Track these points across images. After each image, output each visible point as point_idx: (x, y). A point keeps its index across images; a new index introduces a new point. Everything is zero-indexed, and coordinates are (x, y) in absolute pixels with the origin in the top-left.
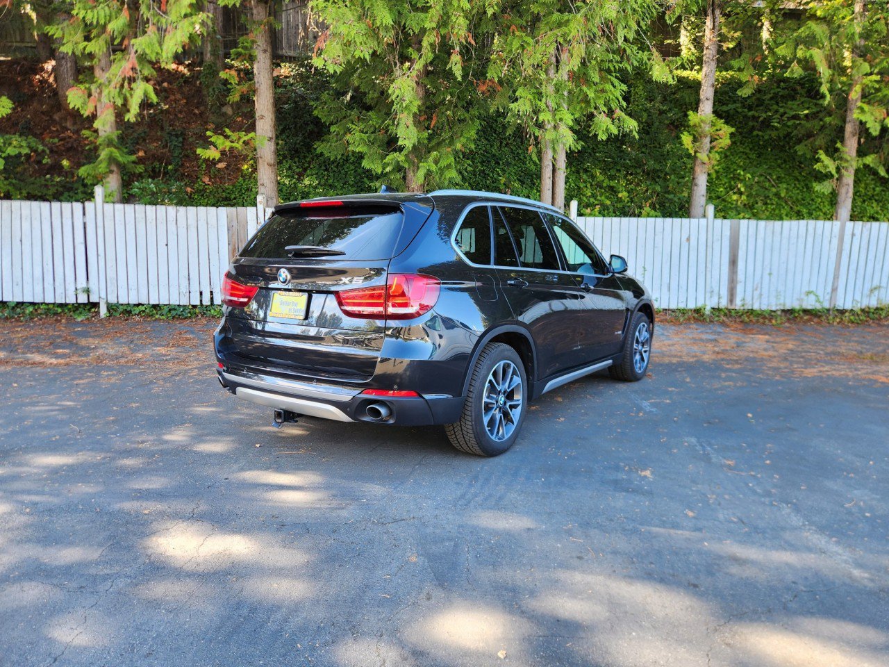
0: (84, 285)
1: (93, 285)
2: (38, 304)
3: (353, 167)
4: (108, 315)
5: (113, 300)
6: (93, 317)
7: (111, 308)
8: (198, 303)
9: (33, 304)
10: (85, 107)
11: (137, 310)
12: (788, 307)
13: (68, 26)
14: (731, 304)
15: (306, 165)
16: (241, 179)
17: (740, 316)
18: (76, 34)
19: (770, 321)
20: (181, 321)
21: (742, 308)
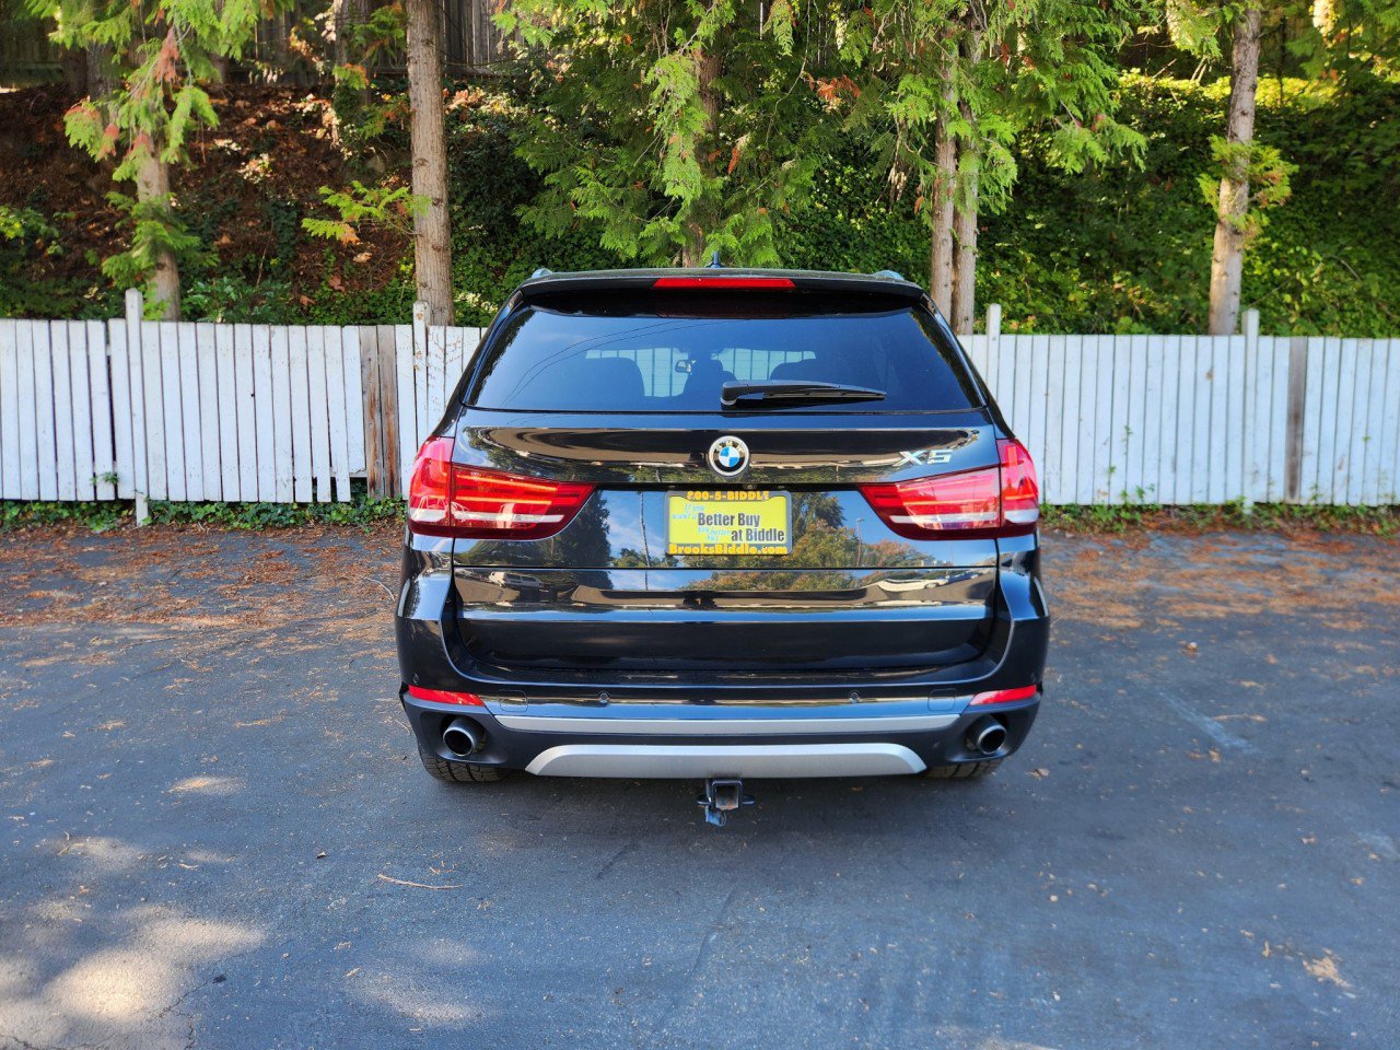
0: (109, 469)
1: (124, 468)
2: (28, 502)
3: (589, 257)
4: (149, 522)
5: (158, 494)
6: (124, 525)
7: (156, 509)
8: (310, 500)
9: (20, 503)
10: (97, 145)
14: (1293, 495)
15: (509, 255)
16: (395, 280)
17: (1310, 518)
18: (79, 8)
19: (1369, 525)
20: (279, 532)
21: (1313, 503)
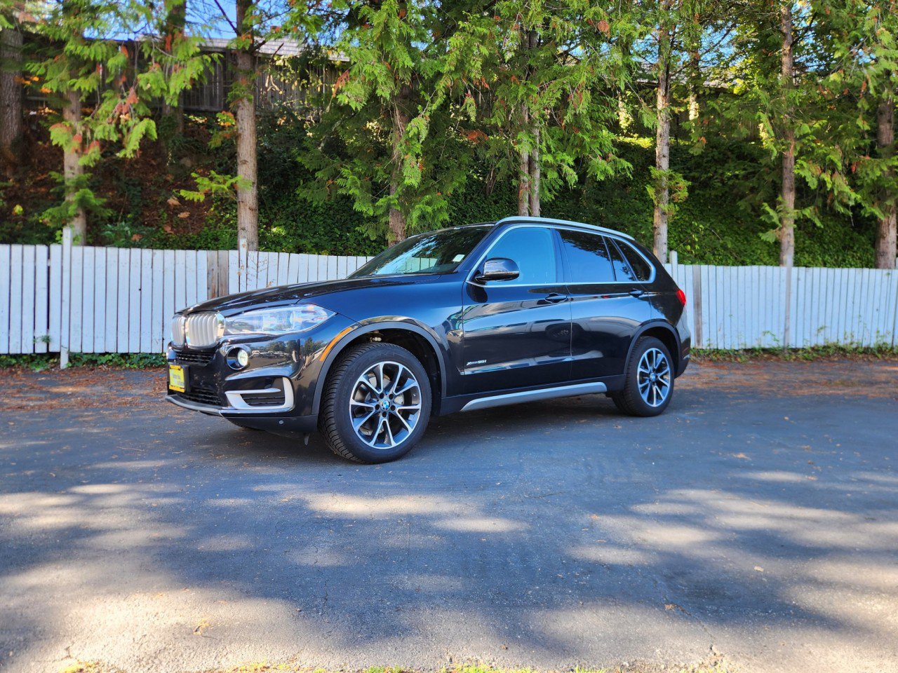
0: (44, 333)
1: (54, 333)
4: (70, 365)
5: (76, 349)
6: (52, 368)
7: (73, 358)
10: (70, 145)
11: (104, 359)
12: (749, 346)
13: (51, 64)
14: (699, 345)
16: (206, 228)
17: (708, 355)
18: (60, 71)
19: (736, 359)
20: (155, 370)
21: (709, 348)
